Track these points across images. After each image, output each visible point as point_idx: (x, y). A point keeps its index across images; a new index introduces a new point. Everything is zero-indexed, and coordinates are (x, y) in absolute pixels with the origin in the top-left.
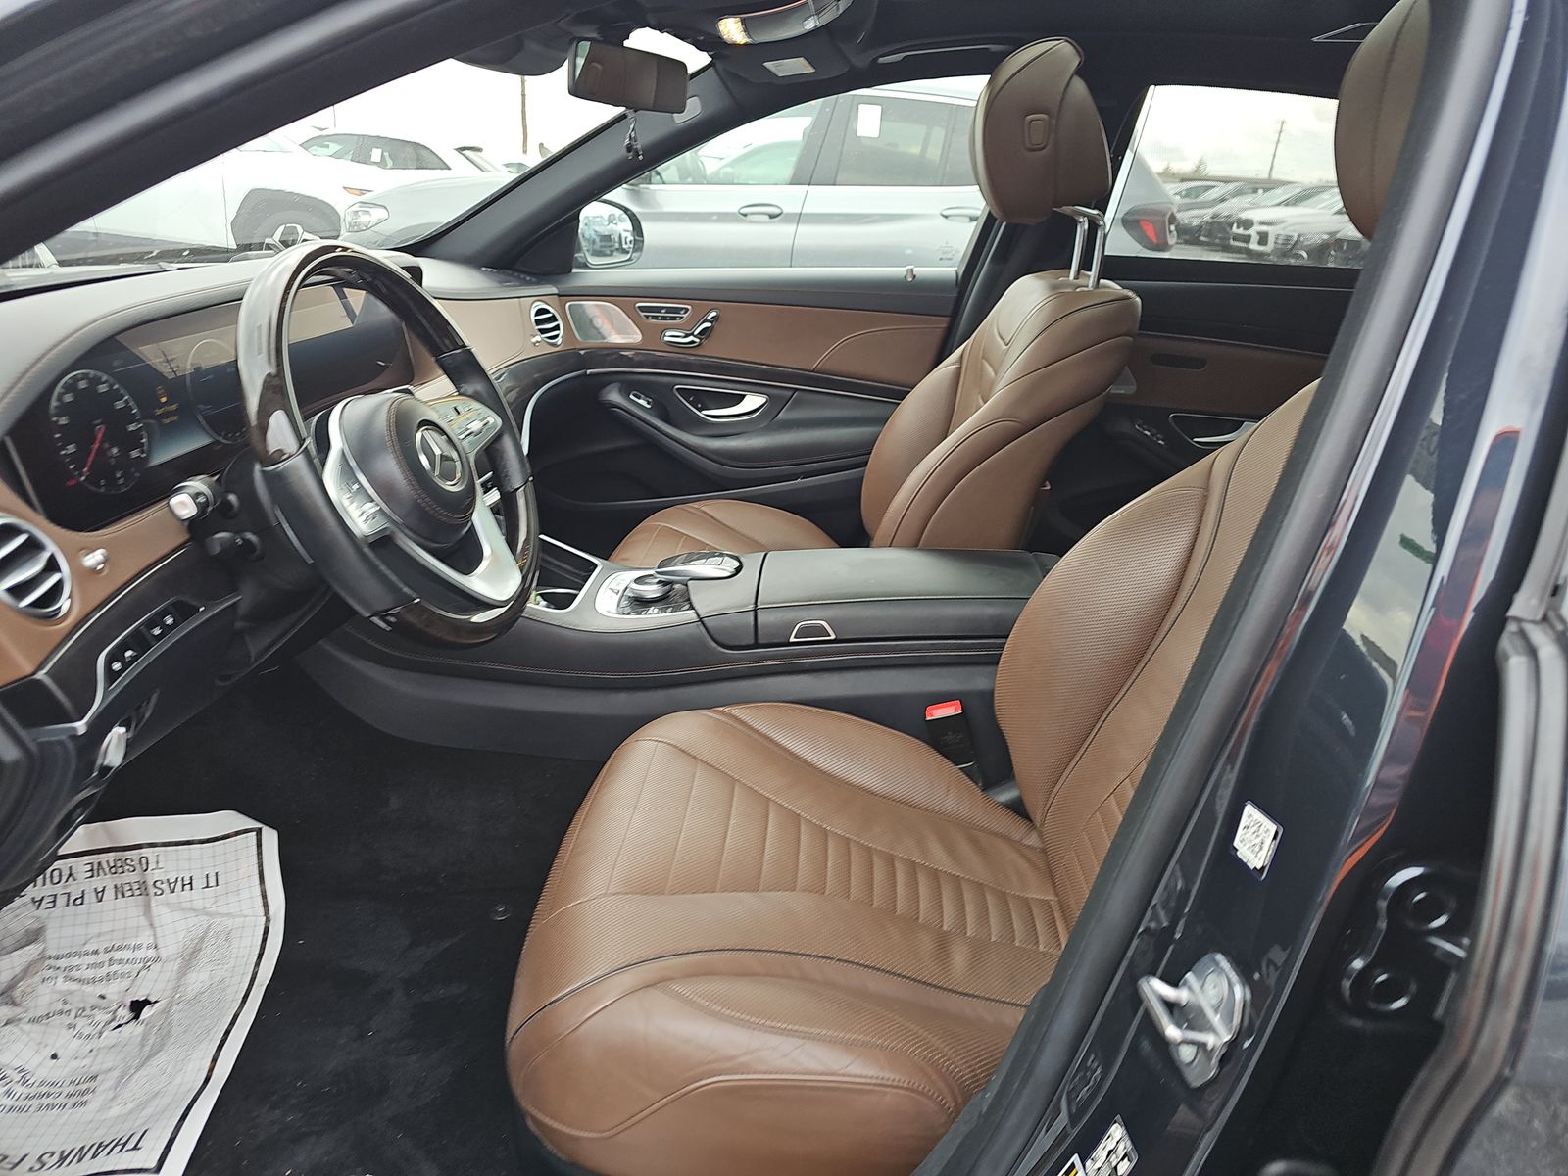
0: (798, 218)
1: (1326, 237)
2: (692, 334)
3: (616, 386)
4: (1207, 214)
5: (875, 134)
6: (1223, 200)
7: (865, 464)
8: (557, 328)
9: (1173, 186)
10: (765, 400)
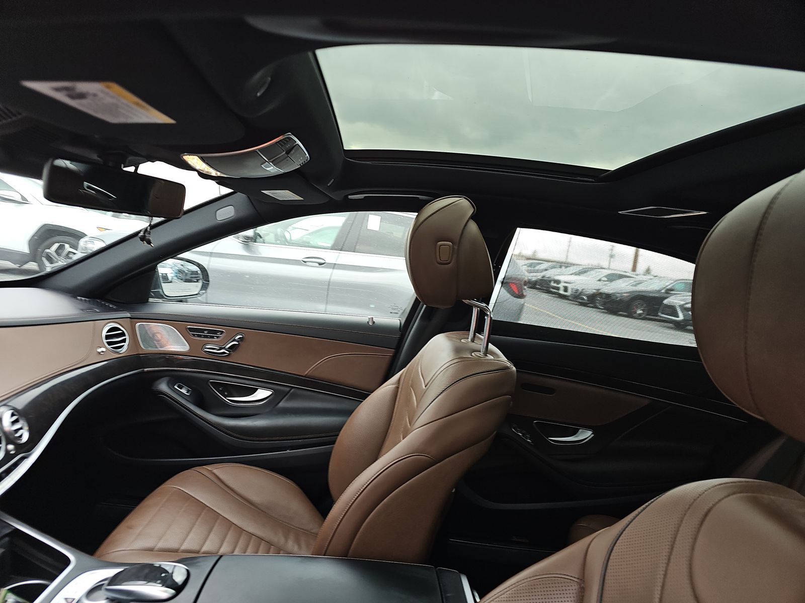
0: (334, 266)
1: (594, 291)
2: (224, 348)
3: (165, 380)
4: (539, 276)
5: (377, 229)
6: (546, 270)
7: (333, 442)
8: (124, 341)
9: (523, 261)
10: (271, 393)
